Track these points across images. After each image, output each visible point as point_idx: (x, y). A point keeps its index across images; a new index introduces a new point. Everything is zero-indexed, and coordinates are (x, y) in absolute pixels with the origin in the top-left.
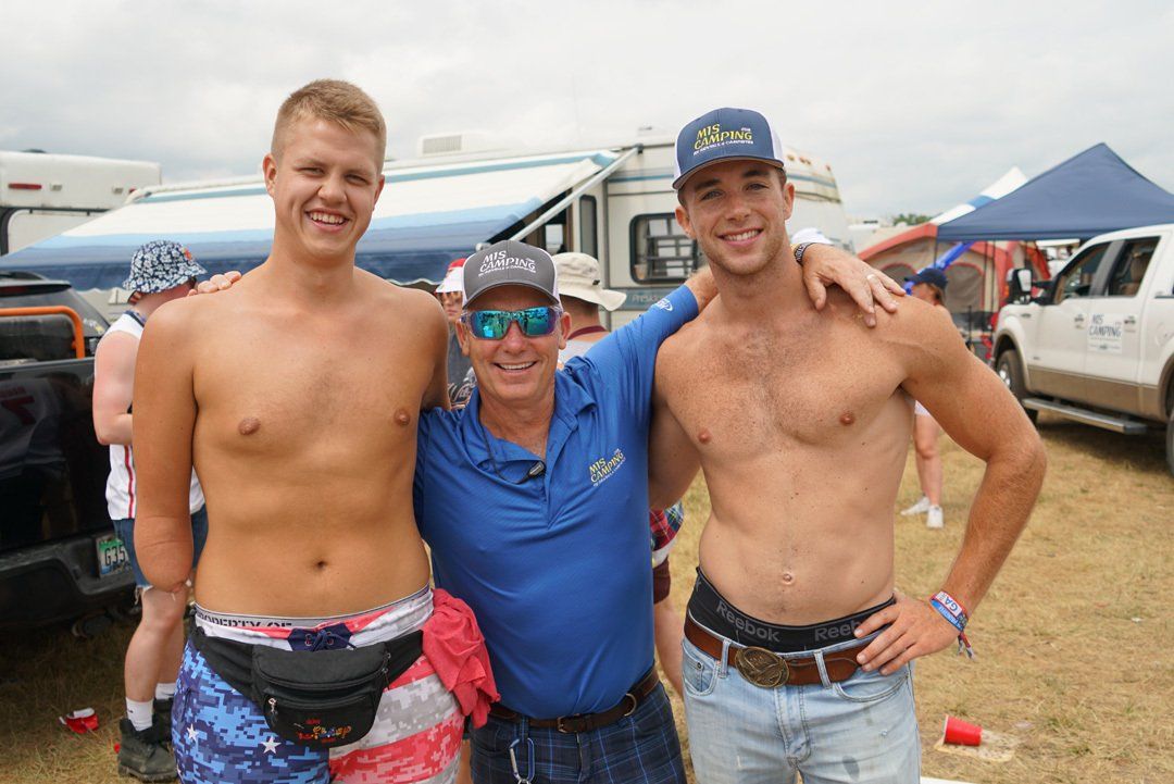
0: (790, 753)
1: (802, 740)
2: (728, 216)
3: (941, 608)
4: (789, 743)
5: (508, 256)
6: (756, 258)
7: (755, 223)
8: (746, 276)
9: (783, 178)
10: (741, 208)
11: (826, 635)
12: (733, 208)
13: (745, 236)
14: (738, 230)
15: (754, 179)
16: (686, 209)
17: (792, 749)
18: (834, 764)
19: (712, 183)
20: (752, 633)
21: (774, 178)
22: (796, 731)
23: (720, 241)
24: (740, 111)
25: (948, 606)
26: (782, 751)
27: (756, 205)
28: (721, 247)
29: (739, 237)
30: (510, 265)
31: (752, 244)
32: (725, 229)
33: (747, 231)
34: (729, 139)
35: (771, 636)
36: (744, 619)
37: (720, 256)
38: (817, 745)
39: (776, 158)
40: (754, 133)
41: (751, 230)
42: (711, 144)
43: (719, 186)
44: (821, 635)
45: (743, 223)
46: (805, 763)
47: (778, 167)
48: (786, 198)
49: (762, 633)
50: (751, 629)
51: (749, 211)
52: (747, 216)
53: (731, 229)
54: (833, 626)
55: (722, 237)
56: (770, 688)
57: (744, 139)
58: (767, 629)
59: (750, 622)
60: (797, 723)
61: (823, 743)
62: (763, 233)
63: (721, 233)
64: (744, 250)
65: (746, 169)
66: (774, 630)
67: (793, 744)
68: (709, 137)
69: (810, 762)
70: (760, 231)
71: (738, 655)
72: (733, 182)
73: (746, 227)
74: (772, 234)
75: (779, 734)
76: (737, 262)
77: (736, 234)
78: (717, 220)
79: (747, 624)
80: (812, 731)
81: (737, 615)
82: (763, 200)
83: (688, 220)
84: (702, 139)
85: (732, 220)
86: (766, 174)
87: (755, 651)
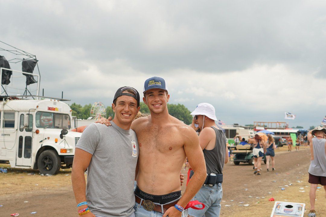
2: (154, 100)
6: (160, 110)
7: (160, 102)
8: (158, 114)
9: (167, 93)
10: (158, 99)
11: (165, 198)
12: (156, 98)
13: (158, 105)
14: (157, 104)
15: (161, 93)
16: (146, 98)
19: (151, 93)
20: (148, 198)
21: (165, 93)
23: (152, 106)
24: (159, 78)
27: (161, 99)
28: (152, 107)
29: (156, 105)
31: (159, 107)
32: (154, 103)
33: (158, 104)
34: (156, 84)
35: (152, 198)
36: (146, 194)
37: (152, 109)
40: (162, 83)
41: (159, 104)
42: (152, 84)
43: (153, 94)
44: (164, 198)
47: (166, 91)
48: (168, 98)
49: (150, 197)
50: (147, 196)
51: (159, 100)
52: (159, 101)
53: (155, 103)
54: (166, 196)
55: (153, 105)
56: (150, 211)
57: (159, 84)
58: (151, 196)
62: (162, 105)
63: (153, 104)
64: (158, 108)
65: (159, 91)
66: (152, 196)
70: (161, 104)
71: (144, 202)
72: (156, 93)
73: (158, 103)
74: (164, 105)
76: (156, 111)
78: (152, 101)
81: (144, 194)
82: (162, 98)
83: (146, 100)
84: (150, 83)
85: (155, 101)
86: (163, 92)
87: (148, 201)
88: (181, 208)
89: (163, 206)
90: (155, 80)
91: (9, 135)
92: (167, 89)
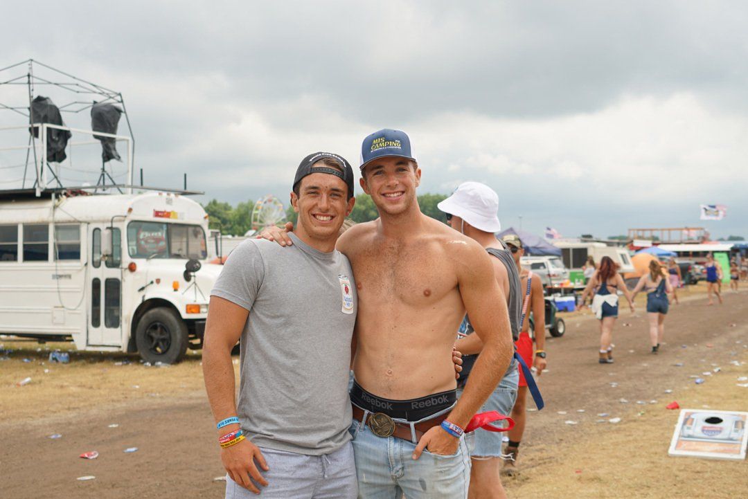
0: (393, 473)
1: (400, 466)
2: (387, 185)
4: (393, 468)
6: (401, 206)
7: (401, 188)
8: (396, 215)
9: (415, 166)
10: (395, 180)
11: (418, 406)
12: (389, 180)
13: (395, 195)
14: (392, 191)
15: (401, 166)
16: (366, 179)
17: (394, 471)
18: (415, 481)
19: (379, 167)
20: (379, 406)
21: (411, 166)
22: (397, 461)
23: (383, 197)
24: (395, 131)
26: (389, 471)
27: (401, 180)
28: (382, 200)
29: (392, 195)
31: (399, 199)
32: (385, 190)
33: (397, 192)
34: (389, 145)
35: (389, 407)
36: (375, 399)
37: (382, 204)
38: (407, 470)
39: (413, 157)
40: (402, 143)
41: (398, 192)
42: (379, 146)
43: (383, 169)
44: (415, 406)
45: (395, 188)
46: (401, 479)
47: (414, 161)
48: (417, 176)
49: (384, 405)
50: (378, 404)
51: (397, 183)
52: (396, 185)
53: (388, 191)
54: (421, 401)
55: (384, 195)
56: (385, 437)
57: (396, 146)
58: (386, 402)
59: (378, 400)
60: (398, 457)
61: (409, 470)
62: (405, 194)
63: (383, 192)
64: (395, 202)
65: (397, 161)
66: (390, 403)
67: (395, 469)
68: (379, 144)
69: (403, 478)
70: (403, 192)
71: (371, 417)
72: (389, 167)
73: (396, 190)
74: (409, 194)
75: (388, 464)
76: (391, 208)
77: (391, 193)
78: (382, 186)
80: (406, 462)
81: (371, 397)
82: (405, 177)
83: (366, 185)
84: (375, 145)
85: (389, 186)
86: (407, 164)
87: (380, 415)
88: (456, 428)
89: (415, 425)
90: (385, 136)
91: (69, 276)
92: (414, 156)
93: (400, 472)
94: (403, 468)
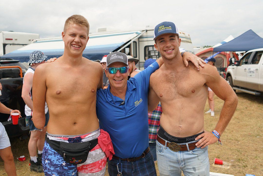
0: (181, 166)
1: (183, 163)
2: (166, 46)
3: (214, 134)
5: (117, 55)
6: (172, 55)
7: (172, 48)
8: (170, 60)
9: (178, 37)
10: (169, 44)
11: (189, 140)
12: (167, 44)
13: (170, 51)
14: (169, 49)
15: (172, 38)
16: (157, 44)
17: (181, 165)
18: (190, 169)
19: (163, 39)
20: (172, 139)
22: (182, 161)
23: (164, 52)
24: (169, 22)
25: (216, 133)
26: (179, 166)
27: (172, 44)
30: (117, 57)
32: (165, 49)
33: (170, 49)
34: (166, 29)
35: (176, 140)
36: (170, 136)
37: (165, 55)
38: (187, 164)
39: (177, 33)
40: (172, 27)
42: (162, 30)
43: (164, 39)
45: (170, 48)
46: (184, 168)
47: (177, 35)
48: (179, 42)
49: (174, 139)
50: (172, 138)
51: (171, 45)
52: (170, 46)
54: (190, 138)
55: (165, 51)
56: (176, 152)
57: (169, 29)
58: (175, 138)
59: (172, 137)
60: (182, 159)
61: (188, 164)
62: (174, 50)
63: (164, 50)
64: (170, 54)
65: (170, 35)
67: (181, 164)
68: (162, 28)
69: (185, 168)
71: (169, 144)
72: (167, 38)
74: (176, 50)
75: (178, 162)
76: (168, 56)
77: (168, 50)
78: (164, 47)
79: (171, 137)
80: (186, 161)
82: (174, 42)
83: (157, 47)
84: (160, 29)
85: (167, 47)
86: (175, 37)
87: (173, 143)
93: (184, 166)
94: (185, 164)
